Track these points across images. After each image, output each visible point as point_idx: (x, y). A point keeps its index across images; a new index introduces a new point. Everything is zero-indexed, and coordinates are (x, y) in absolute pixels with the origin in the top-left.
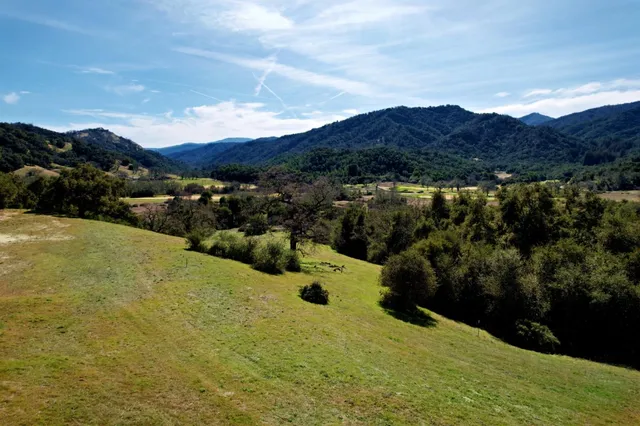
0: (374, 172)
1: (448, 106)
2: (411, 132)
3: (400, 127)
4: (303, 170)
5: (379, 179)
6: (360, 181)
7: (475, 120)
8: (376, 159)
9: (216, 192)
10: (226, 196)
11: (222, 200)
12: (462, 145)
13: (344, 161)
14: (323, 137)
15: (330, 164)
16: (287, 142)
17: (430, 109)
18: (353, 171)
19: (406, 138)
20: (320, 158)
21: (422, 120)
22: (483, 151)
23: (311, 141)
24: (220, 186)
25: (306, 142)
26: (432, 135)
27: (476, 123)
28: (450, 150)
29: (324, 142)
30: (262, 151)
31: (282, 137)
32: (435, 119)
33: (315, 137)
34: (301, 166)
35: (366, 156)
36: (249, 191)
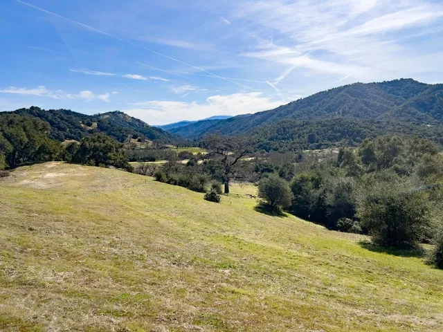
0: (330, 140)
1: (402, 79)
2: (366, 103)
3: (356, 100)
4: (272, 139)
5: (334, 145)
6: (318, 147)
7: (426, 92)
8: (332, 129)
12: (414, 114)
13: (305, 131)
14: (289, 113)
15: (293, 134)
16: (259, 117)
17: (384, 83)
18: (311, 139)
19: (361, 109)
20: (284, 129)
21: (377, 94)
22: (436, 118)
23: (280, 115)
24: (204, 153)
25: (274, 117)
26: (385, 106)
27: (429, 93)
28: (402, 118)
29: (290, 116)
30: (240, 126)
31: (256, 114)
32: (390, 92)
33: (282, 112)
34: (269, 136)
35: (324, 126)
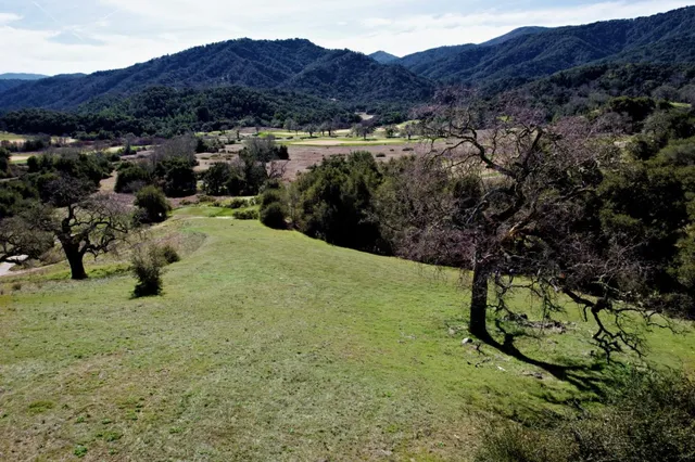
0: (228, 116)
1: (297, 39)
2: (260, 68)
3: (246, 63)
4: (138, 115)
5: (237, 124)
6: (216, 127)
7: (325, 57)
8: (229, 100)
9: (15, 149)
10: (37, 155)
11: (31, 162)
12: (317, 84)
13: (190, 103)
14: (153, 75)
15: (171, 108)
16: (102, 80)
17: (277, 42)
18: (203, 116)
19: (254, 75)
20: (157, 99)
21: (270, 55)
22: (339, 91)
23: (137, 78)
24: (20, 140)
25: (128, 80)
26: (282, 72)
27: (329, 60)
28: (305, 89)
29: (156, 80)
30: (68, 92)
31: (94, 74)
32: (285, 55)
33: (141, 74)
34: (134, 111)
35: (217, 96)
36: (66, 146)
